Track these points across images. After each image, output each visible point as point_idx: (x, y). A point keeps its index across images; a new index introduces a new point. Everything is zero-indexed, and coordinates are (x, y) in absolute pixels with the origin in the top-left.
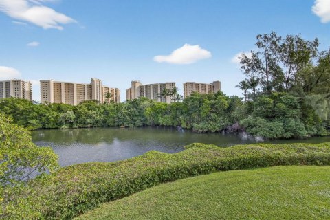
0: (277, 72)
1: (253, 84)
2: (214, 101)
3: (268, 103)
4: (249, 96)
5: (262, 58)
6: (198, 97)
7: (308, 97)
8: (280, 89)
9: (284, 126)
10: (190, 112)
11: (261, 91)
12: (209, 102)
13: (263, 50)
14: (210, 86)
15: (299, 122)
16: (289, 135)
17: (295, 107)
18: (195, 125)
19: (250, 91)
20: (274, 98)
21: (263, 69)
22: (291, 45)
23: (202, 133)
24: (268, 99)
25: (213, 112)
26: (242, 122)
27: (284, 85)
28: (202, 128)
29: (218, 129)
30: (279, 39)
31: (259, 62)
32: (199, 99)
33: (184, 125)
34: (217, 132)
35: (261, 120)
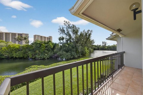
0: (70, 35)
1: (63, 39)
2: (47, 45)
3: (66, 46)
4: (61, 43)
5: (65, 29)
6: (39, 43)
7: (77, 45)
8: (71, 41)
9: (71, 54)
10: (35, 50)
11: (65, 42)
12: (45, 45)
13: (65, 27)
14: (47, 38)
15: (75, 53)
16: (72, 57)
17: (74, 48)
18: (37, 56)
19: (61, 41)
20: (68, 44)
21: (66, 34)
22: (73, 27)
23: (41, 59)
24: (67, 45)
25: (46, 50)
26: (58, 53)
27: (72, 40)
28: (41, 57)
29: (48, 57)
30: (70, 24)
31: (64, 31)
32: (40, 44)
33: (31, 56)
34: (48, 59)
35: (64, 52)
